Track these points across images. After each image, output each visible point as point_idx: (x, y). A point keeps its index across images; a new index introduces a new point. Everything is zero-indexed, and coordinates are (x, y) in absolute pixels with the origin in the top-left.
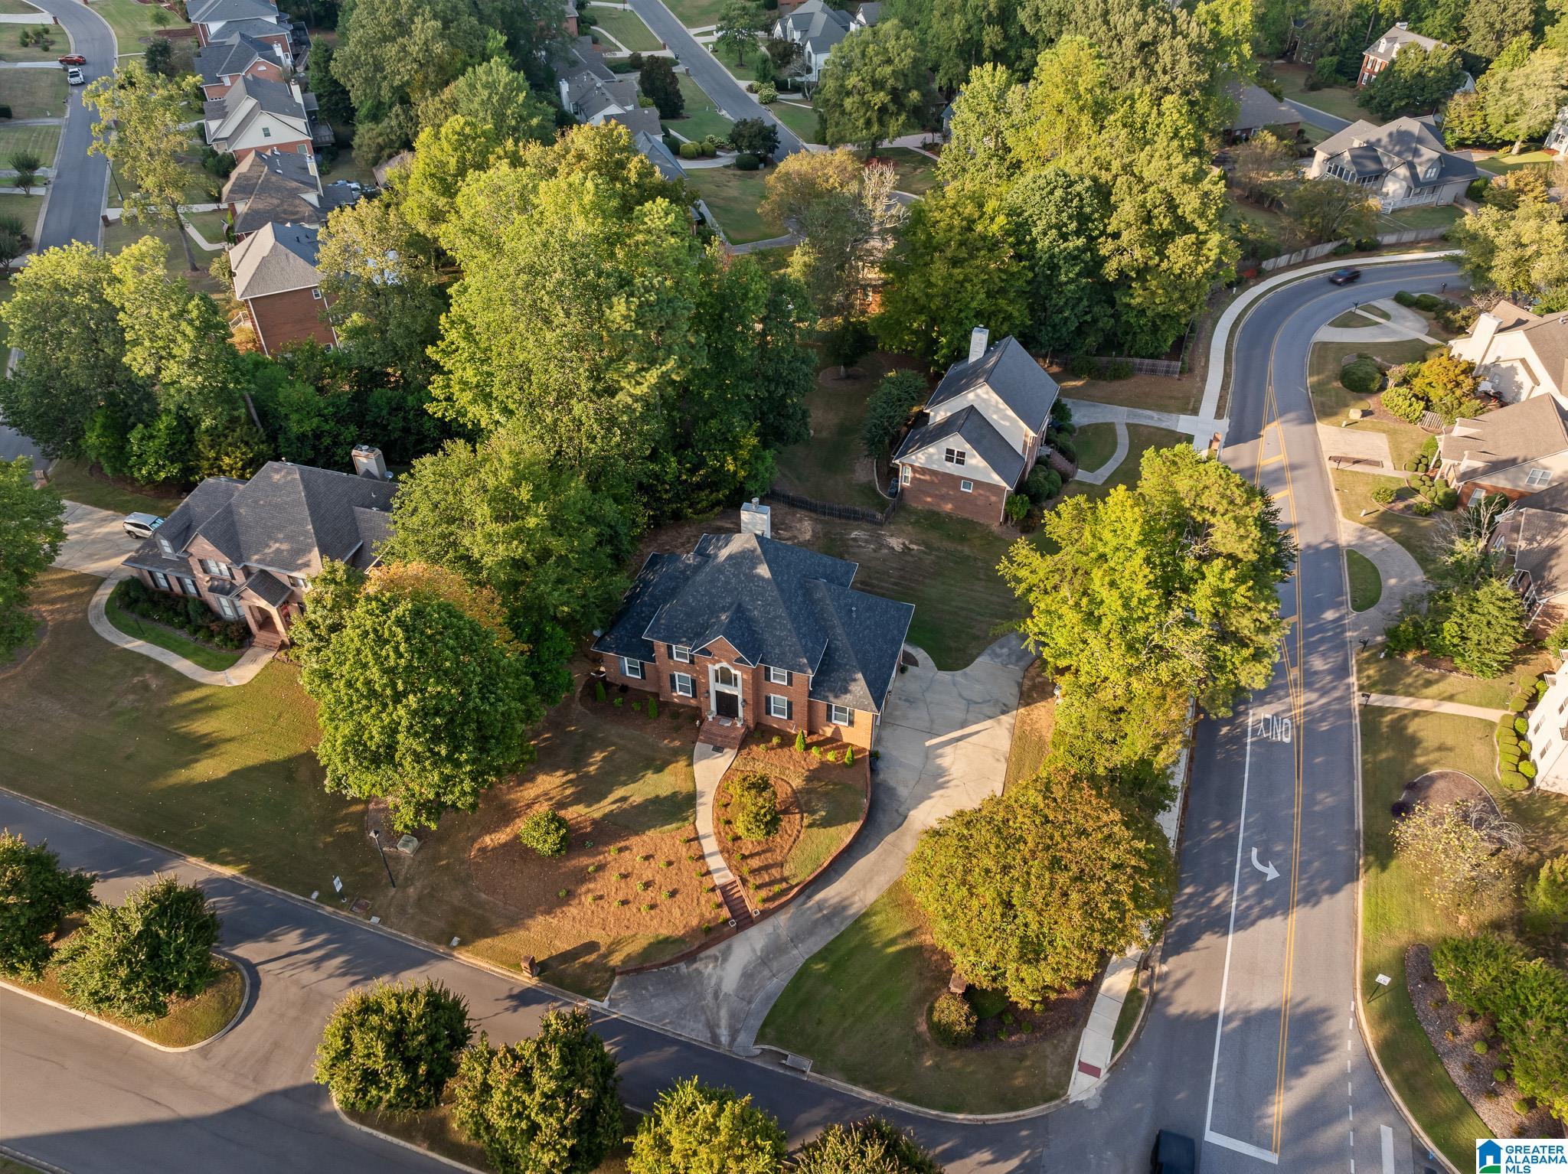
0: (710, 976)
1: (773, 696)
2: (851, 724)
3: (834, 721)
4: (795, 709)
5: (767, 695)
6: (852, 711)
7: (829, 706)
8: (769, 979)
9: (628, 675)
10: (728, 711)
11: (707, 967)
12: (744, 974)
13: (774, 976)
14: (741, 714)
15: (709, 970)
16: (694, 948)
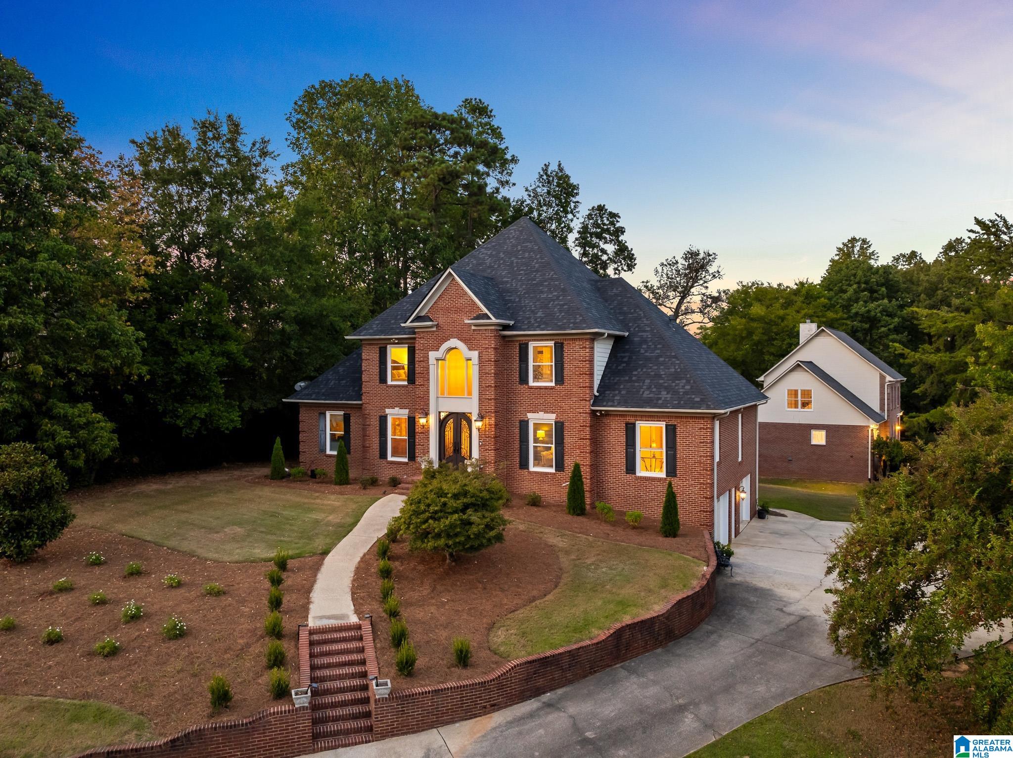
1: (533, 418)
2: (672, 470)
3: (641, 472)
4: (568, 440)
5: (522, 417)
6: (671, 432)
7: (630, 430)
9: (328, 451)
10: (456, 459)
14: (475, 455)
16: (161, 741)
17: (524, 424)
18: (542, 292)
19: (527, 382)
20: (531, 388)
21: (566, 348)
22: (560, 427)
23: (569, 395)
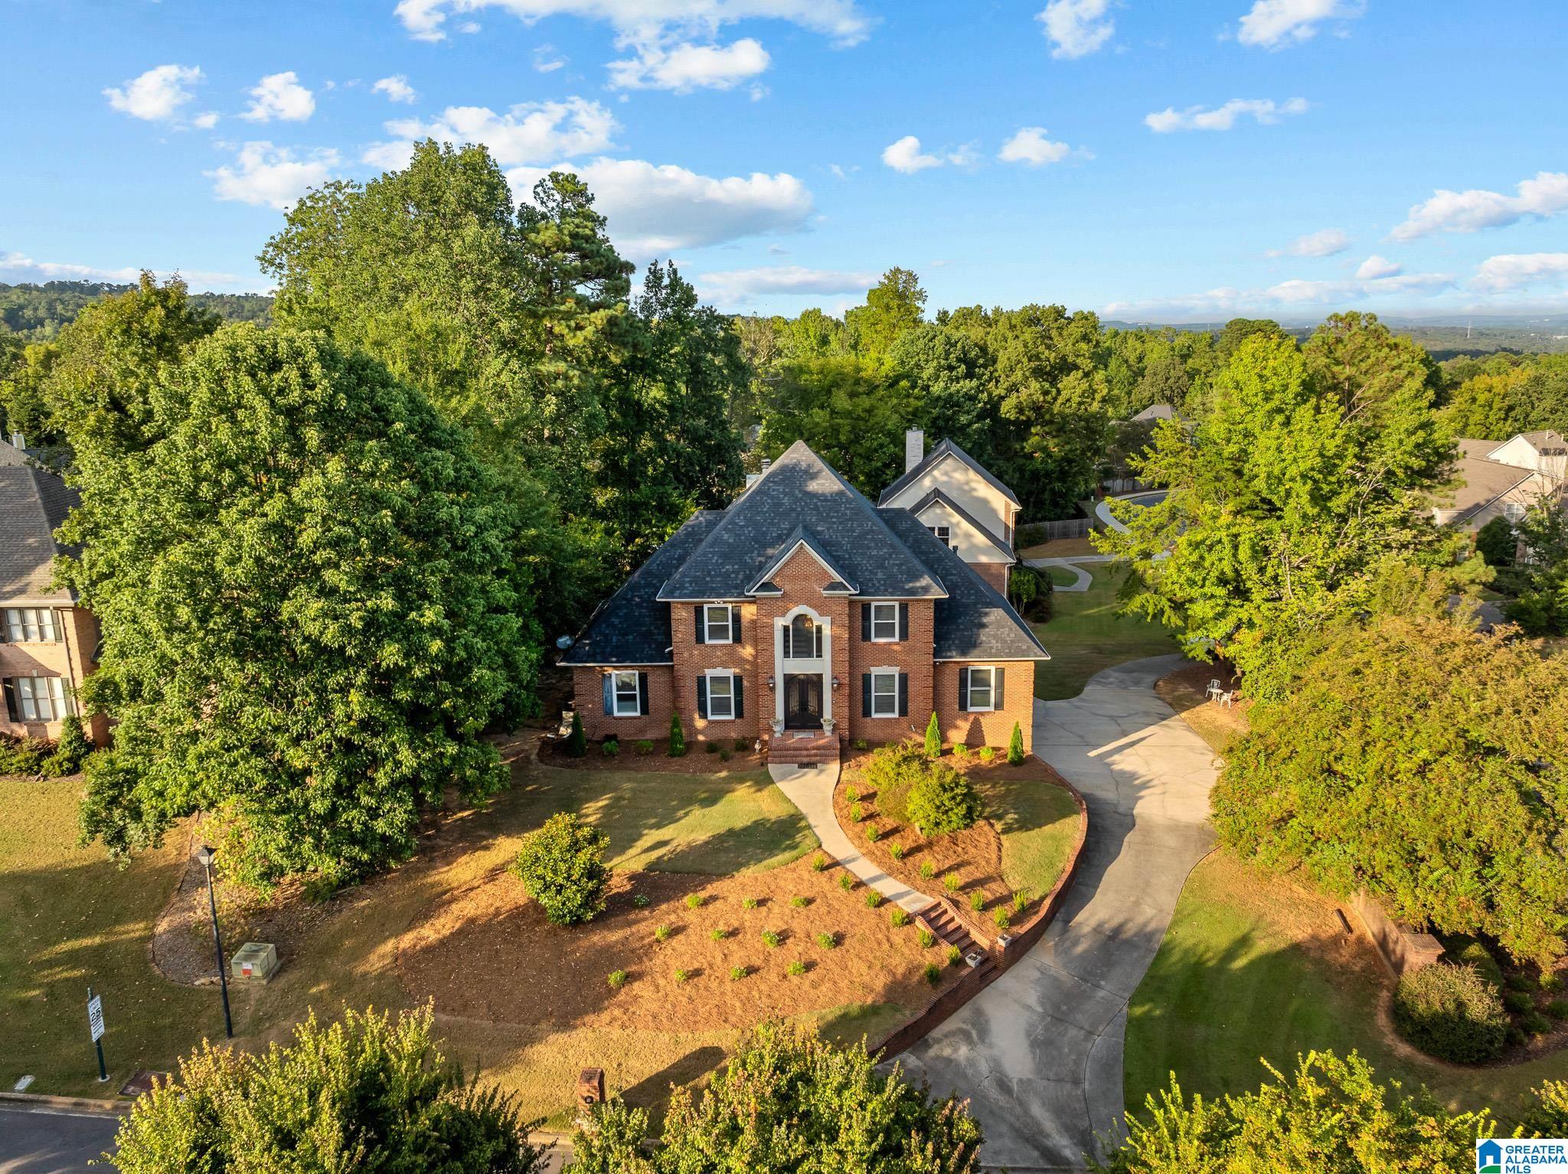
0: (972, 1062)
1: (875, 671)
2: (999, 705)
3: (970, 708)
4: (911, 688)
5: (865, 671)
6: (999, 673)
7: (963, 674)
8: (1086, 1039)
9: (616, 714)
10: (803, 717)
11: (956, 1050)
12: (1034, 1044)
13: (1091, 1033)
14: (827, 714)
15: (963, 1051)
16: (923, 1012)
17: (866, 678)
18: (869, 548)
19: (869, 639)
20: (875, 644)
21: (910, 609)
22: (904, 679)
23: (911, 651)
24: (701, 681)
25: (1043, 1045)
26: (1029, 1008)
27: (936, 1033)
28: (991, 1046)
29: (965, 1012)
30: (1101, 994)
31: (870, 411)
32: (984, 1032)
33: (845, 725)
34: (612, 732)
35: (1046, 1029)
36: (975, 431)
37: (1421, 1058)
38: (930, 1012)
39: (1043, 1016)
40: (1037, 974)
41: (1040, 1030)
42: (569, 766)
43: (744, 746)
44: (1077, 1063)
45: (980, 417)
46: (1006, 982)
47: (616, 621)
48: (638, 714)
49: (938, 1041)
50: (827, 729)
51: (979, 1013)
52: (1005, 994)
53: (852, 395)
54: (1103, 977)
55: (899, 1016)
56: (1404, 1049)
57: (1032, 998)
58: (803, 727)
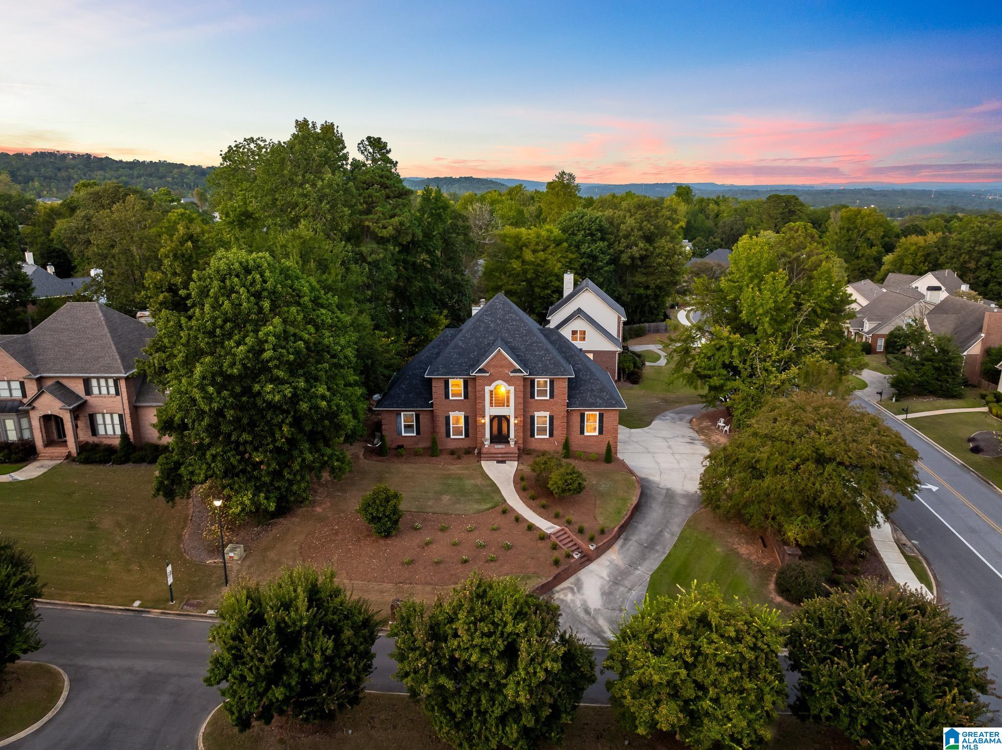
1: (537, 414)
2: (601, 432)
3: (586, 434)
4: (555, 423)
5: (531, 414)
6: (601, 416)
7: (582, 416)
8: (628, 592)
9: (403, 434)
10: (500, 437)
11: (566, 596)
12: (603, 594)
13: (631, 589)
14: (512, 435)
15: (569, 597)
16: (550, 579)
17: (532, 418)
18: (535, 351)
19: (534, 397)
20: (537, 400)
21: (555, 383)
22: (552, 418)
23: (555, 404)
24: (447, 419)
25: (607, 594)
26: (602, 578)
27: (558, 588)
28: (583, 594)
29: (572, 579)
30: (638, 572)
31: (544, 261)
32: (580, 588)
33: (521, 441)
34: (401, 443)
35: (610, 587)
36: (605, 271)
37: (786, 603)
38: (555, 578)
39: (609, 581)
40: (608, 563)
41: (607, 587)
42: (380, 461)
43: (468, 452)
44: (622, 602)
45: (608, 263)
46: (593, 566)
47: (404, 387)
48: (415, 434)
49: (558, 592)
50: (512, 444)
51: (578, 580)
52: (592, 572)
53: (534, 252)
54: (640, 565)
55: (540, 580)
56: (779, 599)
57: (605, 573)
58: (499, 442)
